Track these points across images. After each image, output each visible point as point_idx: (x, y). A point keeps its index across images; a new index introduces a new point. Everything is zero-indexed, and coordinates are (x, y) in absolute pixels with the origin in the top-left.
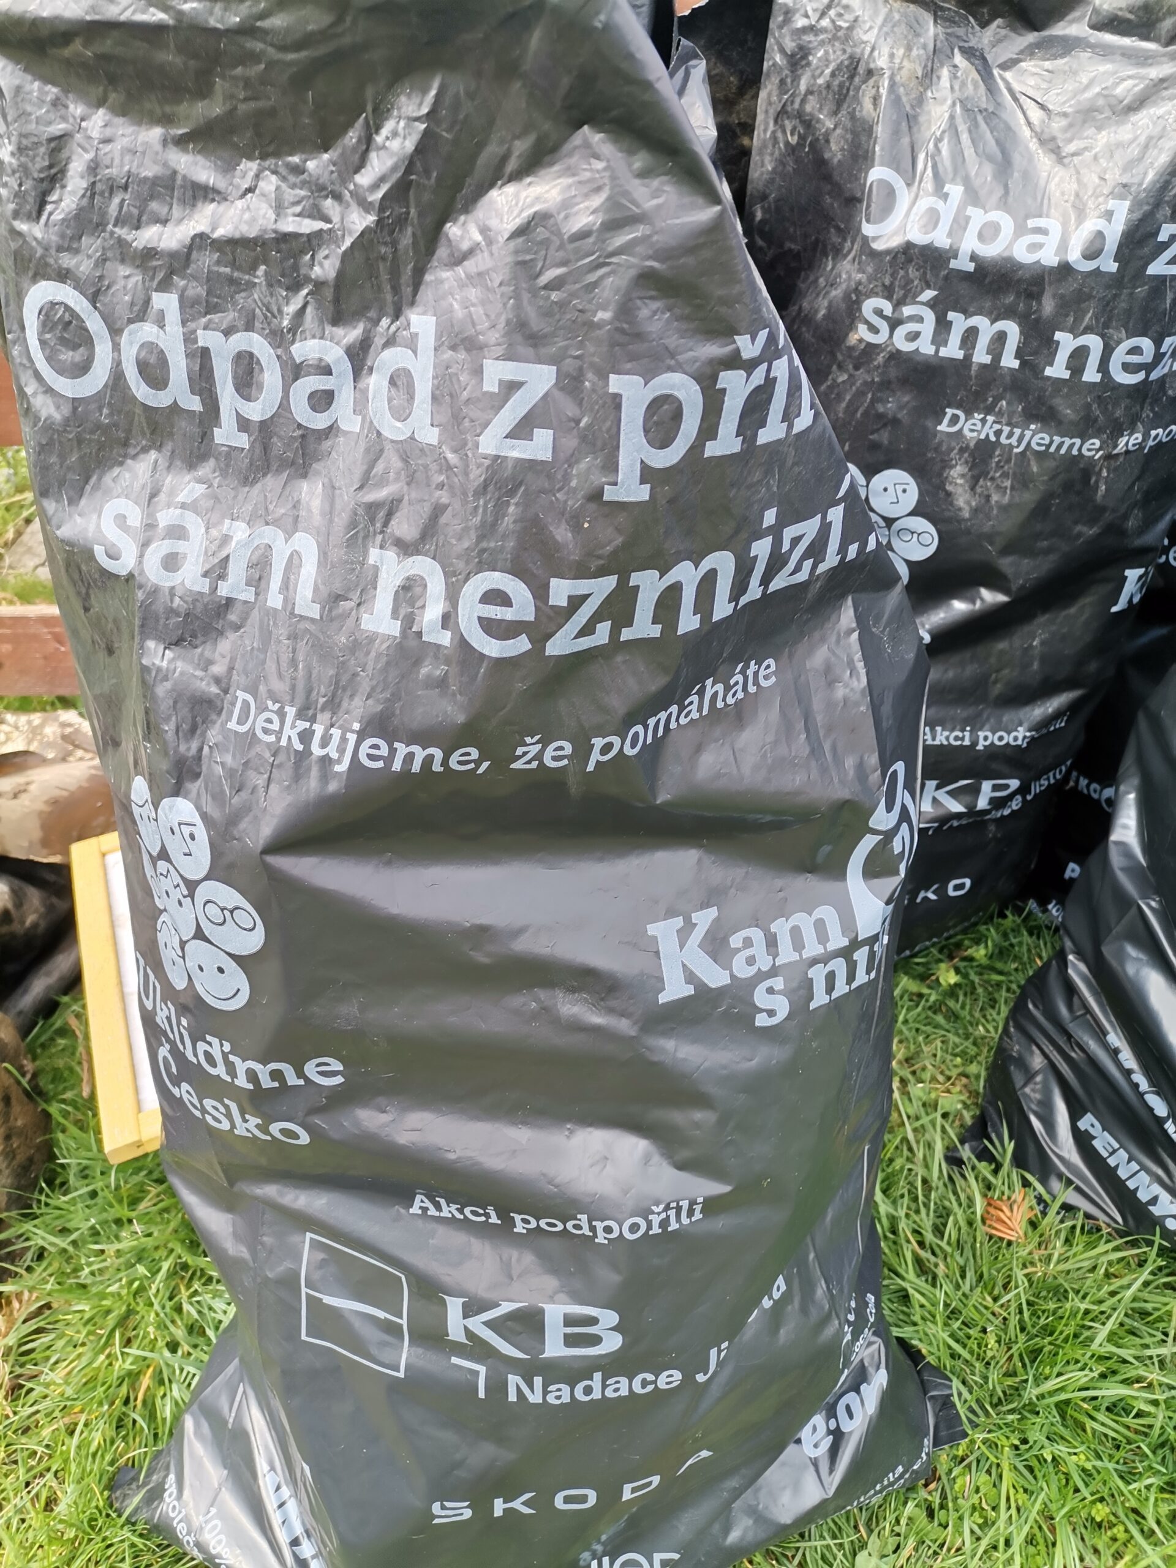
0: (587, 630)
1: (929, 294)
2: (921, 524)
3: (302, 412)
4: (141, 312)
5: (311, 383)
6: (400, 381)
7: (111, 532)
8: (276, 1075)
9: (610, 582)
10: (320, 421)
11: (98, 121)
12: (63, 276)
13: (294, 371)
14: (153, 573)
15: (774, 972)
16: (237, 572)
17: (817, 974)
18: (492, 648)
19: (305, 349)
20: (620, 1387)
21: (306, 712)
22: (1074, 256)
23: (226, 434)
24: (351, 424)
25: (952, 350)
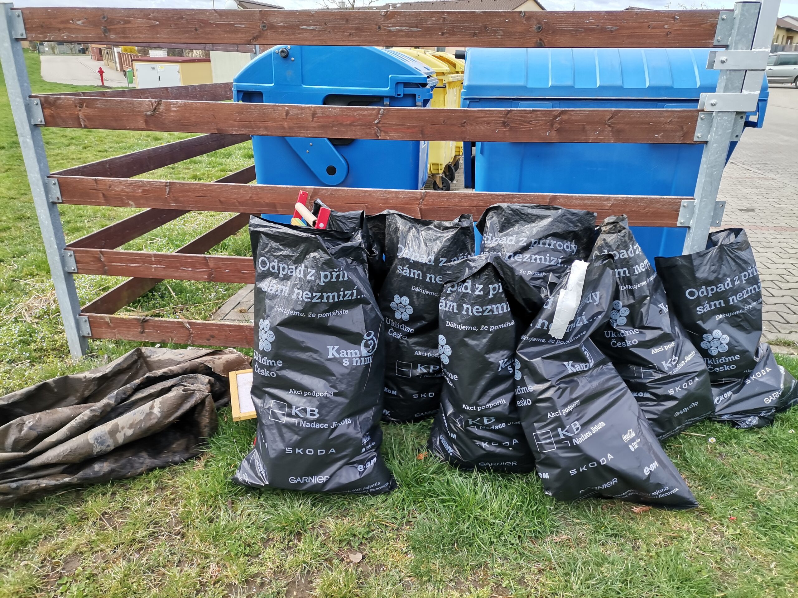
0: (317, 299)
1: (407, 266)
2: (410, 307)
3: (289, 273)
4: (273, 261)
5: (291, 270)
6: (300, 271)
7: (264, 286)
8: (273, 363)
9: (320, 294)
10: (291, 274)
11: (272, 242)
12: (265, 257)
13: (289, 269)
14: (269, 291)
15: (347, 358)
16: (279, 291)
17: (354, 360)
18: (306, 300)
19: (290, 267)
20: (318, 426)
21: (284, 308)
22: (427, 262)
23: (280, 275)
24: (294, 275)
25: (412, 275)
